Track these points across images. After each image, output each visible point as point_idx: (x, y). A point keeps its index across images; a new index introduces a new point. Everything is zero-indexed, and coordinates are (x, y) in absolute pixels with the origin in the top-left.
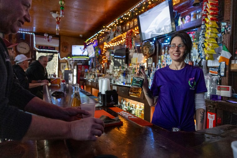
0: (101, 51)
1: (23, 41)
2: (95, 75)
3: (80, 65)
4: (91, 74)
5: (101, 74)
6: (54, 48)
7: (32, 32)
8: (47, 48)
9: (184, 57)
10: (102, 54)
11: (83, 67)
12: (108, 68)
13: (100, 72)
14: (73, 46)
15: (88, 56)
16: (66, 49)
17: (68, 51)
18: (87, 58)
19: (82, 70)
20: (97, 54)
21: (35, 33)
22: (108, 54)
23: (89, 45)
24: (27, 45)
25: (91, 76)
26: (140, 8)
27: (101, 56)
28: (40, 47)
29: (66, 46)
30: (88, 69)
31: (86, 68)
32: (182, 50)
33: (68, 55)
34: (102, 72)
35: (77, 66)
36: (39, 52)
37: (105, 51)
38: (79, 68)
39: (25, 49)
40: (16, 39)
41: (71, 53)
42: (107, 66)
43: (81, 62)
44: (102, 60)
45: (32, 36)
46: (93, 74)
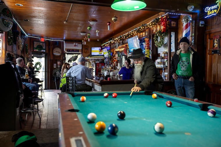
0: (113, 53)
1: (58, 47)
2: (108, 71)
3: (98, 63)
4: (106, 70)
5: (113, 70)
6: (78, 51)
7: (63, 40)
8: (73, 50)
9: (129, 65)
10: (113, 56)
11: (100, 64)
12: (117, 65)
13: (112, 68)
14: (92, 48)
15: (103, 56)
16: (87, 51)
17: (88, 52)
18: (103, 58)
19: (100, 67)
20: (110, 55)
21: (64, 40)
22: (117, 56)
23: (104, 48)
24: (60, 49)
25: (106, 72)
26: (128, 35)
27: (112, 57)
28: (68, 50)
29: (87, 48)
30: (104, 66)
31: (102, 65)
32: (128, 63)
33: (89, 55)
34: (113, 68)
35: (96, 64)
36: (68, 54)
37: (115, 53)
38: (97, 65)
39: (59, 52)
40: (52, 46)
41: (91, 53)
42: (116, 64)
43: (99, 61)
44: (113, 60)
45: (63, 42)
46: (107, 70)
